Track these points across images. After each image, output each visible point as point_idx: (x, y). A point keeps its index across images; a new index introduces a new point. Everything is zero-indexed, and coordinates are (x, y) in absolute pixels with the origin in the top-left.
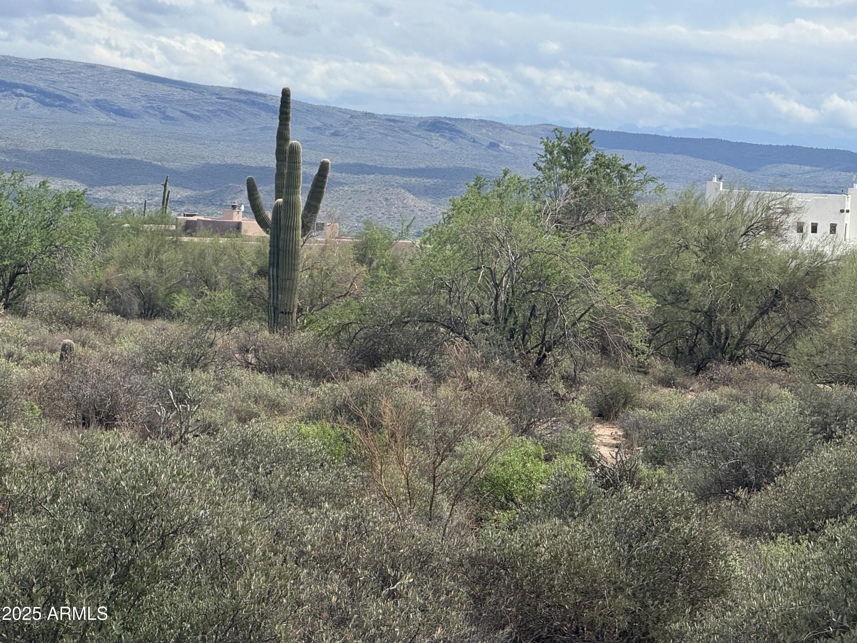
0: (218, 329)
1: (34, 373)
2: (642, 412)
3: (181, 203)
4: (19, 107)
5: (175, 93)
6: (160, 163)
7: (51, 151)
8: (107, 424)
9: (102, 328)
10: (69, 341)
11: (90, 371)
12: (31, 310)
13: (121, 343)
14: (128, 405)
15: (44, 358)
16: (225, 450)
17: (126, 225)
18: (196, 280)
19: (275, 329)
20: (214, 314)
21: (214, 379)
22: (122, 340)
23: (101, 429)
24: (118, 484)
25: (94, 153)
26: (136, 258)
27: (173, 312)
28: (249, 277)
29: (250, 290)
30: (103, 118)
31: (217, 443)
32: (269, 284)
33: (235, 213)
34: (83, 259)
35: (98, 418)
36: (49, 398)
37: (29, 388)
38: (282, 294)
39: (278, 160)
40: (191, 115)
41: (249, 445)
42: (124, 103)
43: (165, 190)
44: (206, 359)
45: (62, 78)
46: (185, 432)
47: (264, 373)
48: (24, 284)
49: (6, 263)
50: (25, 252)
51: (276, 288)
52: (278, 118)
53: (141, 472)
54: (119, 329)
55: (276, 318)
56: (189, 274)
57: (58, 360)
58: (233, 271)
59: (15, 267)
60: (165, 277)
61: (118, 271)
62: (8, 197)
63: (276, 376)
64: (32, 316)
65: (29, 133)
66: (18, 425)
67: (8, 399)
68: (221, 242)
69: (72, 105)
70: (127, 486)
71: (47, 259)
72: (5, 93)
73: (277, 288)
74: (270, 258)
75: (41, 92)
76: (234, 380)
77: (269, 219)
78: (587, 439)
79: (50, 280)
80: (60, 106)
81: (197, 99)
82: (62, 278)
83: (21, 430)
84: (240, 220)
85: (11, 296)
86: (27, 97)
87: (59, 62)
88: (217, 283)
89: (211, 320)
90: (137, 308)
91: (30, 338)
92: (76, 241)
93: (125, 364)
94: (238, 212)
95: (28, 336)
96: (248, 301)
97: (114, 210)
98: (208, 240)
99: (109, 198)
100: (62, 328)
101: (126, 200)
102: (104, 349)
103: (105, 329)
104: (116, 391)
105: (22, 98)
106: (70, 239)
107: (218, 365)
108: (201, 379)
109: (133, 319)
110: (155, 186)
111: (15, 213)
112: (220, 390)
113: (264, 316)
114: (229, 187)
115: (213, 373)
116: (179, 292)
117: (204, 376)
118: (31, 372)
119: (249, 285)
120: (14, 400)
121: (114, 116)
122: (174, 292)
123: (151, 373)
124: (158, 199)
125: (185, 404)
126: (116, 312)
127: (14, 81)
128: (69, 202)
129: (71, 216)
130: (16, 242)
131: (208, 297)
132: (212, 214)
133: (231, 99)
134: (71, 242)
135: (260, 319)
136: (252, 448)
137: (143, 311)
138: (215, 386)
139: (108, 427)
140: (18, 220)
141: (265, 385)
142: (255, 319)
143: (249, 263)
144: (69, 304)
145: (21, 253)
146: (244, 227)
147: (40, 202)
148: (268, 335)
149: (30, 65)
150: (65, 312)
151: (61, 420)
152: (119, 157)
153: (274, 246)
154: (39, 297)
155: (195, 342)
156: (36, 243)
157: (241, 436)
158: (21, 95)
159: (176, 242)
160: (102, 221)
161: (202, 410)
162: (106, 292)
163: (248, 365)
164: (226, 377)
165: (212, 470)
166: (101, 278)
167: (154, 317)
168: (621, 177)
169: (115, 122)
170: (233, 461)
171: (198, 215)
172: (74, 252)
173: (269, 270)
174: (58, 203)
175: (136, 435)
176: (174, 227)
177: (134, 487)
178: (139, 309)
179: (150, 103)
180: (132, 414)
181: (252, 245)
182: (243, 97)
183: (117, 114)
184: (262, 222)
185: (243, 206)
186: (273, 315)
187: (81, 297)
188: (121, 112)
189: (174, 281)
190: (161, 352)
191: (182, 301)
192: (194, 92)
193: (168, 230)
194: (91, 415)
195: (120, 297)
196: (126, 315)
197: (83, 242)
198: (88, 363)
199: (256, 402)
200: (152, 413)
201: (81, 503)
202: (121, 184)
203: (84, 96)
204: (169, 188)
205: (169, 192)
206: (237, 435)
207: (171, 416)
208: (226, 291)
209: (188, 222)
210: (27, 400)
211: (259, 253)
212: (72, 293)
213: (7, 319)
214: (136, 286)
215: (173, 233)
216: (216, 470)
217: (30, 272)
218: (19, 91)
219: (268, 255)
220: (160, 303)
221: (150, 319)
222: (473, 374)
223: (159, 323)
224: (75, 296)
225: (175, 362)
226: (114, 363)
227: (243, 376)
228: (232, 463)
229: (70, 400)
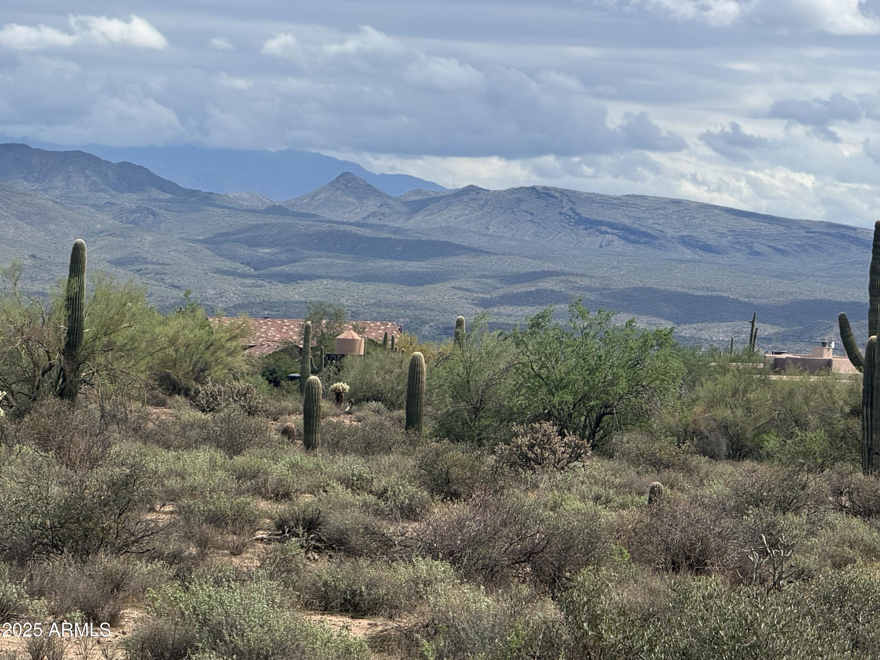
0: (809, 471)
1: (622, 517)
3: (768, 339)
4: (604, 244)
5: (762, 228)
6: (746, 300)
7: (635, 289)
8: (697, 569)
9: (690, 469)
10: (658, 483)
11: (680, 514)
12: (618, 451)
13: (710, 485)
14: (719, 550)
15: (632, 501)
16: (821, 597)
17: (713, 364)
18: (785, 420)
19: (870, 471)
20: (805, 455)
21: (806, 523)
22: (711, 483)
23: (691, 575)
24: (717, 633)
25: (679, 289)
26: (723, 397)
27: (763, 452)
28: (841, 417)
29: (843, 430)
30: (688, 254)
31: (812, 590)
32: (863, 424)
33: (825, 350)
34: (670, 400)
35: (688, 562)
36: (638, 542)
37: (618, 531)
38: (876, 434)
39: (871, 295)
40: (779, 250)
41: (846, 592)
42: (711, 239)
43: (753, 327)
44: (798, 502)
45: (647, 215)
46: (779, 578)
47: (858, 516)
48: (611, 424)
49: (592, 403)
50: (611, 392)
51: (870, 427)
52: (871, 252)
53: (740, 621)
54: (707, 471)
55: (870, 459)
56: (778, 414)
57: (646, 503)
58: (824, 410)
59: (601, 408)
60: (753, 416)
61: (705, 411)
62: (594, 337)
63: (871, 519)
64: (619, 458)
65: (614, 271)
66: (607, 570)
67: (597, 543)
68: (811, 380)
69: (657, 242)
70: (726, 635)
71: (634, 399)
72: (590, 230)
73: (872, 428)
74: (864, 397)
75: (625, 228)
76: (828, 524)
77: (862, 357)
79: (637, 420)
80: (644, 243)
81: (785, 233)
82: (649, 419)
83: (610, 574)
84: (830, 358)
85: (597, 437)
86: (612, 234)
87: (644, 197)
88: (807, 424)
89: (803, 461)
90: (725, 448)
91: (618, 480)
92: (663, 380)
93: (716, 507)
94: (828, 350)
95: (616, 478)
96: (840, 441)
97: (701, 349)
98: (797, 378)
99: (695, 336)
100: (649, 470)
101: (712, 338)
102: (693, 492)
103: (694, 471)
104: (706, 536)
105: (607, 235)
106: (657, 378)
107: (811, 508)
108: (793, 522)
109: (721, 460)
110: (741, 323)
111: (602, 352)
112: (813, 534)
113: (858, 457)
114: (818, 323)
115: (805, 517)
116: (767, 433)
117: (796, 520)
118: (619, 515)
119: (841, 426)
120: (603, 544)
121: (700, 252)
122: (763, 432)
123: (742, 517)
124: (745, 336)
125: (779, 549)
126: (704, 453)
127: (599, 219)
128: (655, 341)
129: (658, 356)
130: (603, 383)
131: (800, 438)
132: (801, 351)
133: (819, 233)
134: (658, 382)
135: (854, 460)
136: (849, 595)
137: (731, 453)
138: (808, 531)
139: (698, 572)
140: (605, 359)
141: (860, 529)
142: (848, 460)
143: (841, 403)
144: (657, 445)
145: (607, 393)
146: (835, 365)
147: (626, 340)
148: (863, 477)
149: (615, 201)
150: (652, 453)
151: (650, 565)
152: (705, 294)
153: (868, 385)
154: (625, 439)
155: (787, 484)
156: (623, 383)
157: (838, 583)
158: (606, 233)
159: (764, 380)
160: (689, 360)
161: (795, 555)
162: (694, 433)
163: (841, 508)
164: (819, 520)
165: (808, 618)
166: (689, 418)
167: (743, 458)
169: (701, 258)
170: (829, 609)
171: (787, 353)
172: (661, 391)
173: (863, 409)
174: (645, 343)
175: (728, 581)
176: (762, 365)
177: (733, 637)
178: (728, 450)
179: (736, 238)
180: (723, 559)
181: (844, 384)
182: (832, 231)
183: (703, 250)
184: (855, 360)
185: (833, 343)
186: (867, 456)
187: (669, 438)
188: (707, 248)
189: (763, 421)
190: (752, 495)
191: (772, 442)
192: (782, 226)
193: (756, 369)
194: (681, 559)
195: (707, 437)
196: (713, 456)
197: (670, 382)
198: (677, 506)
199: (851, 547)
200: (744, 558)
201: (679, 653)
202: (706, 321)
203: (670, 233)
204: (756, 325)
205: (757, 329)
206: (833, 582)
207: (764, 561)
208: (818, 431)
209: (776, 360)
210: (616, 545)
211: (851, 392)
212: (659, 434)
213: (594, 461)
214: (724, 426)
215: (761, 372)
216: (812, 618)
217: (617, 413)
218: (603, 228)
219: (861, 394)
220: (749, 444)
221: (738, 460)
223: (747, 464)
224: (662, 437)
225: (766, 505)
226: (703, 505)
227: (837, 519)
228: (828, 611)
229: (660, 544)
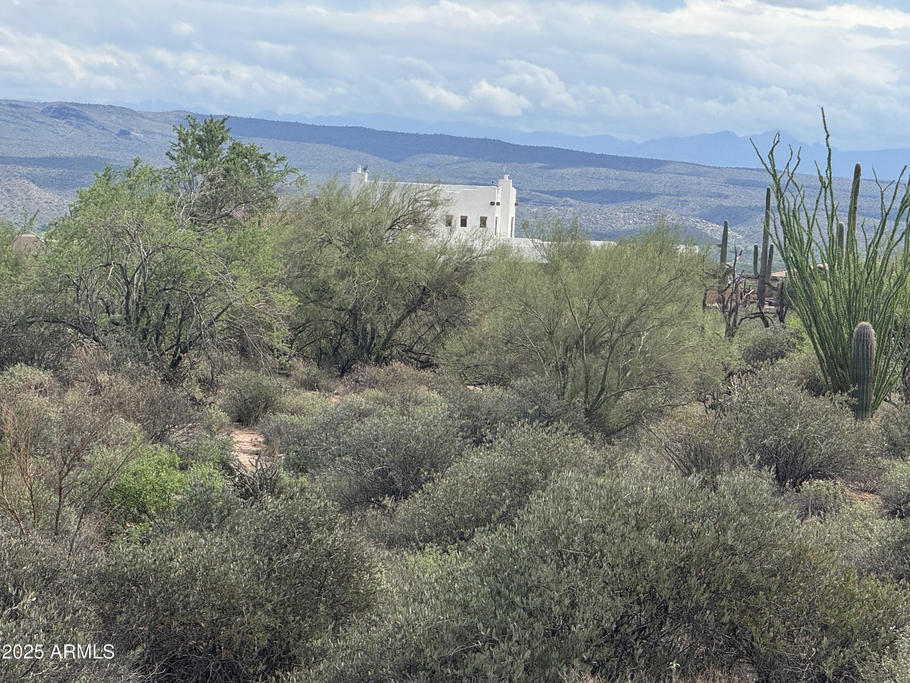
2: (283, 416)
78: (226, 446)
168: (260, 167)
222: (103, 378)
